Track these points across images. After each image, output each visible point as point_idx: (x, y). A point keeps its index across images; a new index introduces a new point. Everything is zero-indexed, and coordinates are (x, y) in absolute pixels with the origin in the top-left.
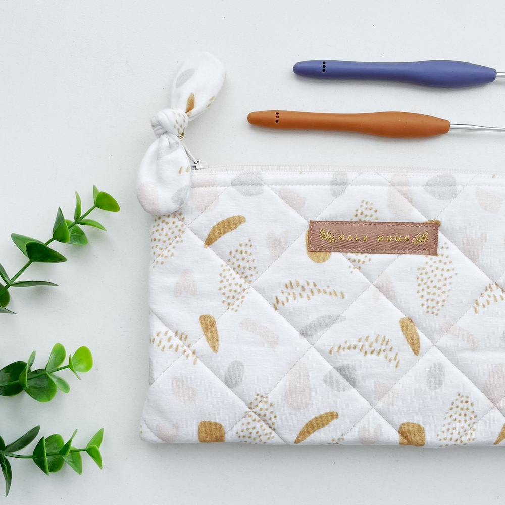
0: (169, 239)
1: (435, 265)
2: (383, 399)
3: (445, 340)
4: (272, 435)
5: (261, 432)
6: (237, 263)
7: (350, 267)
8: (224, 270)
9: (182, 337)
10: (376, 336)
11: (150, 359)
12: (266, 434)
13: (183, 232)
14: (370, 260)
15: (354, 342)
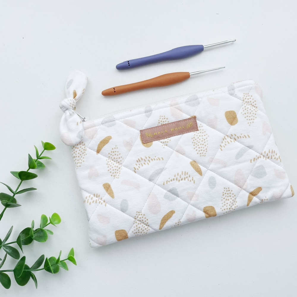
0: (80, 155)
1: (198, 135)
2: (192, 199)
3: (212, 166)
4: (148, 229)
5: (143, 229)
6: (113, 157)
7: (162, 146)
8: (108, 162)
9: (97, 196)
10: (181, 172)
11: (86, 209)
12: (146, 229)
13: (86, 150)
14: (170, 140)
15: (173, 177)
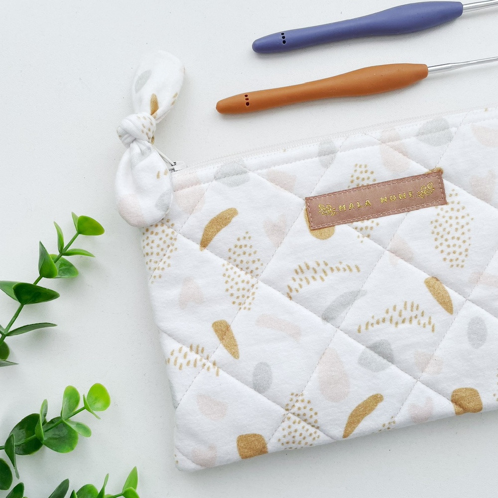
0: (162, 250)
1: (448, 215)
2: (427, 370)
3: (478, 292)
4: (317, 435)
5: (305, 434)
6: (239, 259)
7: (358, 237)
8: (227, 270)
9: (198, 349)
10: (403, 304)
11: (169, 381)
12: (311, 435)
13: (175, 239)
14: (378, 224)
15: (382, 315)
